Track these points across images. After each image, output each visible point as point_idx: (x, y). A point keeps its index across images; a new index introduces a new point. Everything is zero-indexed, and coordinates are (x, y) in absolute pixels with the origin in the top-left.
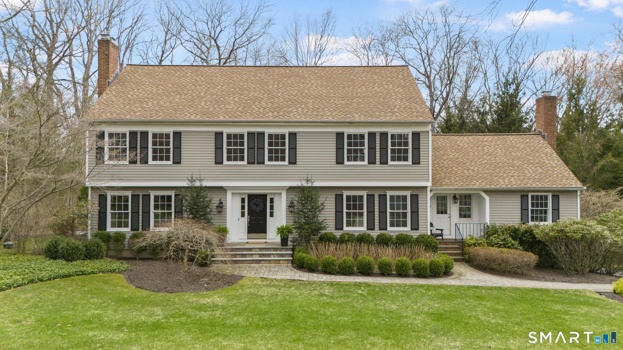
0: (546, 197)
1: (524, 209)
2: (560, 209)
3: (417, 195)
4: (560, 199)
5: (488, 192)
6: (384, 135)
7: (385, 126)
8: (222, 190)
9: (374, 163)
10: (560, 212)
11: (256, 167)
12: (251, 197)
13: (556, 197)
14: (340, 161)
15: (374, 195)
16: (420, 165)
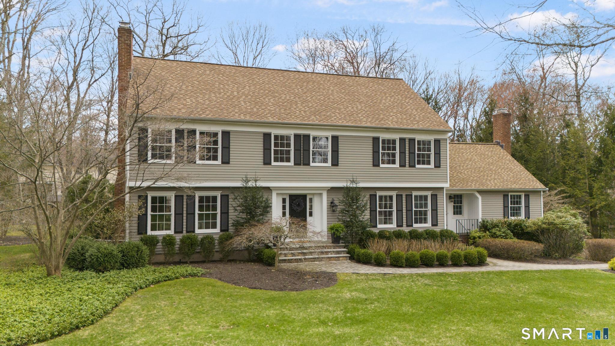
0: (520, 197)
1: (505, 207)
2: (530, 206)
3: (436, 195)
4: (530, 198)
5: (481, 192)
6: (412, 140)
7: (413, 133)
8: (268, 189)
9: (405, 166)
10: (530, 209)
11: (302, 168)
12: (293, 198)
13: (527, 197)
14: (376, 164)
15: (402, 195)
16: (441, 169)
